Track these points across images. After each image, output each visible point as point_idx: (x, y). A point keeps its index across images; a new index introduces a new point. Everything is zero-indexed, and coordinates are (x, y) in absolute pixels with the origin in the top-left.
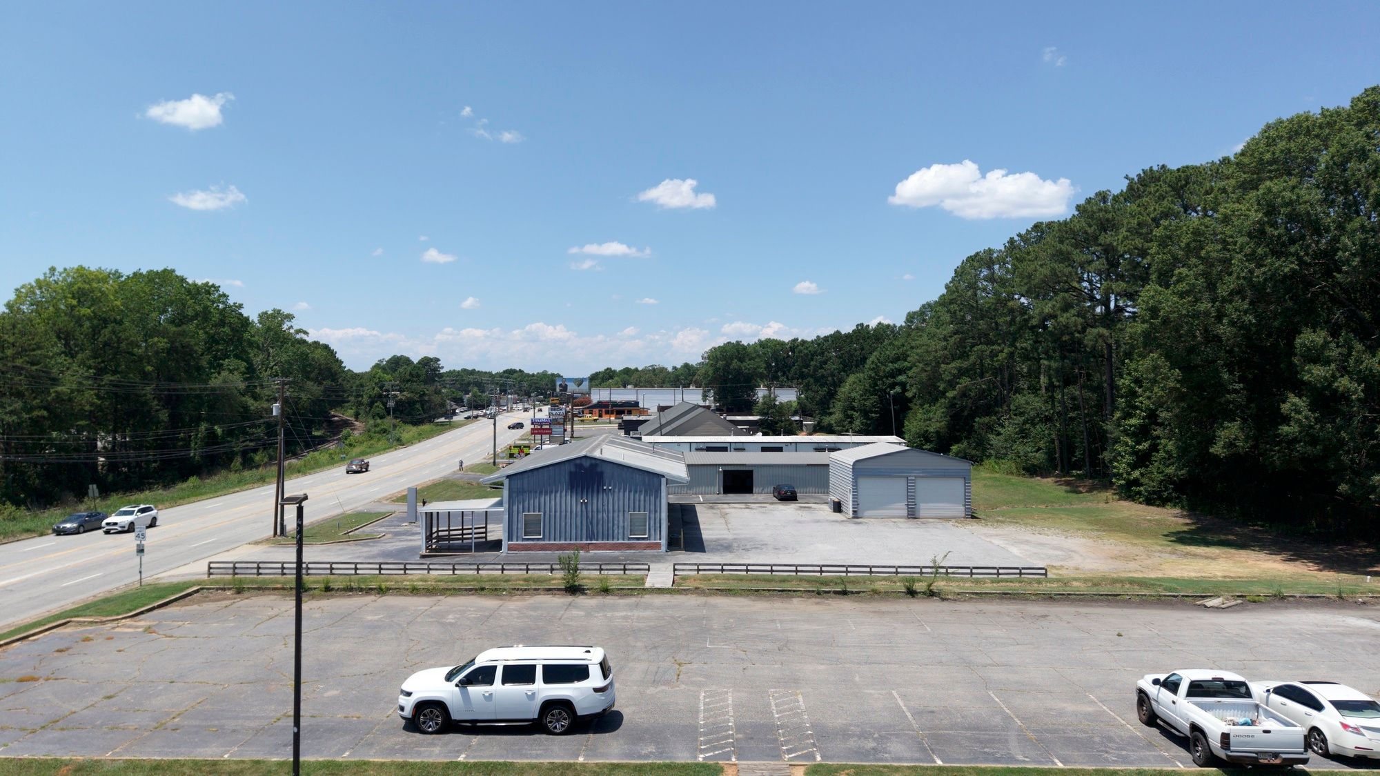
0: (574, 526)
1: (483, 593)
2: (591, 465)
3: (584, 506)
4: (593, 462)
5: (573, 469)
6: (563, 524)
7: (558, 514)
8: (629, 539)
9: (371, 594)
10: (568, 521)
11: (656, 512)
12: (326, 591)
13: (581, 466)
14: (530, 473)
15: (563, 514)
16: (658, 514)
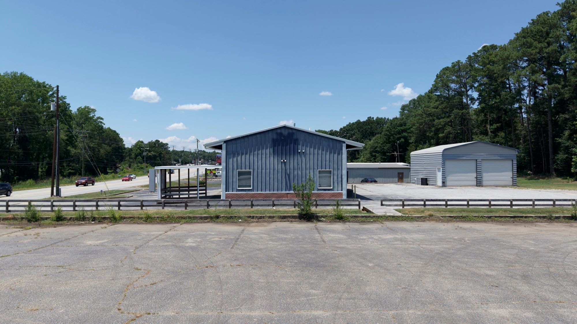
0: (276, 180)
1: (218, 220)
2: (289, 134)
3: (283, 165)
4: (290, 131)
5: (275, 137)
6: (268, 179)
7: (264, 171)
8: (319, 190)
9: (104, 223)
10: (272, 176)
11: (338, 169)
12: (57, 221)
13: (281, 134)
14: (242, 140)
15: (268, 171)
16: (340, 171)
